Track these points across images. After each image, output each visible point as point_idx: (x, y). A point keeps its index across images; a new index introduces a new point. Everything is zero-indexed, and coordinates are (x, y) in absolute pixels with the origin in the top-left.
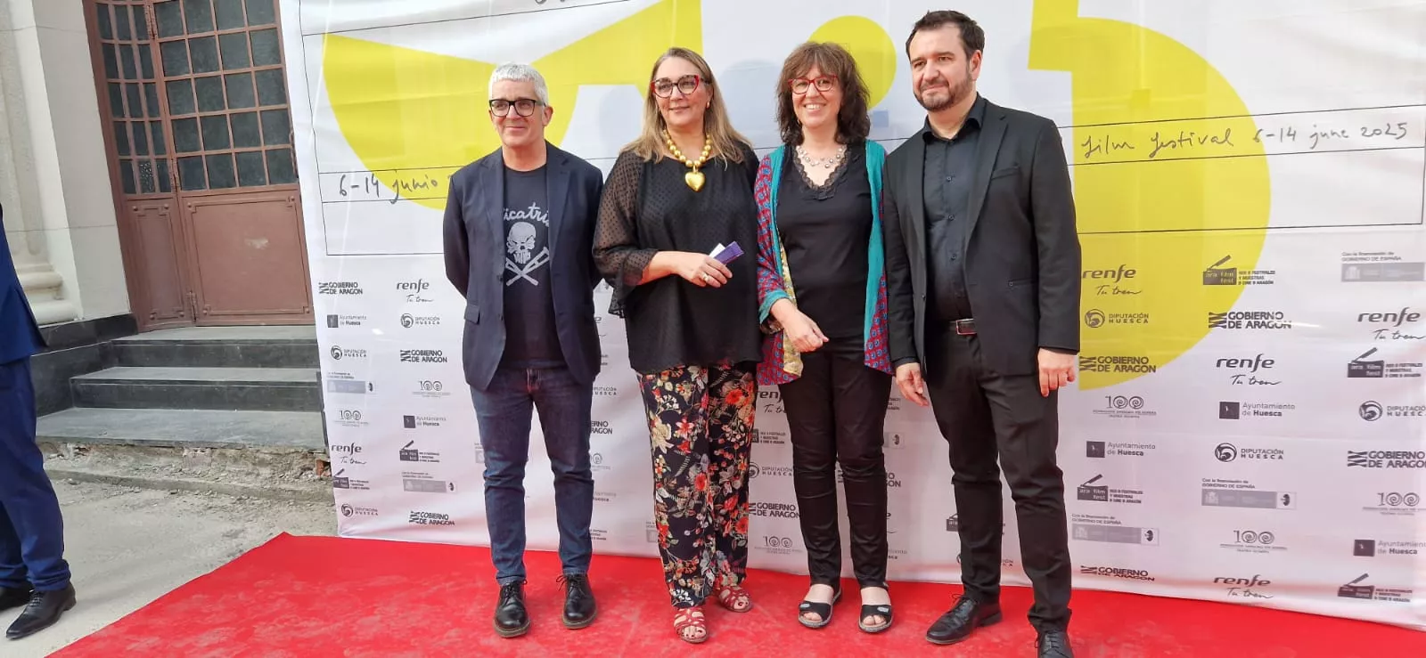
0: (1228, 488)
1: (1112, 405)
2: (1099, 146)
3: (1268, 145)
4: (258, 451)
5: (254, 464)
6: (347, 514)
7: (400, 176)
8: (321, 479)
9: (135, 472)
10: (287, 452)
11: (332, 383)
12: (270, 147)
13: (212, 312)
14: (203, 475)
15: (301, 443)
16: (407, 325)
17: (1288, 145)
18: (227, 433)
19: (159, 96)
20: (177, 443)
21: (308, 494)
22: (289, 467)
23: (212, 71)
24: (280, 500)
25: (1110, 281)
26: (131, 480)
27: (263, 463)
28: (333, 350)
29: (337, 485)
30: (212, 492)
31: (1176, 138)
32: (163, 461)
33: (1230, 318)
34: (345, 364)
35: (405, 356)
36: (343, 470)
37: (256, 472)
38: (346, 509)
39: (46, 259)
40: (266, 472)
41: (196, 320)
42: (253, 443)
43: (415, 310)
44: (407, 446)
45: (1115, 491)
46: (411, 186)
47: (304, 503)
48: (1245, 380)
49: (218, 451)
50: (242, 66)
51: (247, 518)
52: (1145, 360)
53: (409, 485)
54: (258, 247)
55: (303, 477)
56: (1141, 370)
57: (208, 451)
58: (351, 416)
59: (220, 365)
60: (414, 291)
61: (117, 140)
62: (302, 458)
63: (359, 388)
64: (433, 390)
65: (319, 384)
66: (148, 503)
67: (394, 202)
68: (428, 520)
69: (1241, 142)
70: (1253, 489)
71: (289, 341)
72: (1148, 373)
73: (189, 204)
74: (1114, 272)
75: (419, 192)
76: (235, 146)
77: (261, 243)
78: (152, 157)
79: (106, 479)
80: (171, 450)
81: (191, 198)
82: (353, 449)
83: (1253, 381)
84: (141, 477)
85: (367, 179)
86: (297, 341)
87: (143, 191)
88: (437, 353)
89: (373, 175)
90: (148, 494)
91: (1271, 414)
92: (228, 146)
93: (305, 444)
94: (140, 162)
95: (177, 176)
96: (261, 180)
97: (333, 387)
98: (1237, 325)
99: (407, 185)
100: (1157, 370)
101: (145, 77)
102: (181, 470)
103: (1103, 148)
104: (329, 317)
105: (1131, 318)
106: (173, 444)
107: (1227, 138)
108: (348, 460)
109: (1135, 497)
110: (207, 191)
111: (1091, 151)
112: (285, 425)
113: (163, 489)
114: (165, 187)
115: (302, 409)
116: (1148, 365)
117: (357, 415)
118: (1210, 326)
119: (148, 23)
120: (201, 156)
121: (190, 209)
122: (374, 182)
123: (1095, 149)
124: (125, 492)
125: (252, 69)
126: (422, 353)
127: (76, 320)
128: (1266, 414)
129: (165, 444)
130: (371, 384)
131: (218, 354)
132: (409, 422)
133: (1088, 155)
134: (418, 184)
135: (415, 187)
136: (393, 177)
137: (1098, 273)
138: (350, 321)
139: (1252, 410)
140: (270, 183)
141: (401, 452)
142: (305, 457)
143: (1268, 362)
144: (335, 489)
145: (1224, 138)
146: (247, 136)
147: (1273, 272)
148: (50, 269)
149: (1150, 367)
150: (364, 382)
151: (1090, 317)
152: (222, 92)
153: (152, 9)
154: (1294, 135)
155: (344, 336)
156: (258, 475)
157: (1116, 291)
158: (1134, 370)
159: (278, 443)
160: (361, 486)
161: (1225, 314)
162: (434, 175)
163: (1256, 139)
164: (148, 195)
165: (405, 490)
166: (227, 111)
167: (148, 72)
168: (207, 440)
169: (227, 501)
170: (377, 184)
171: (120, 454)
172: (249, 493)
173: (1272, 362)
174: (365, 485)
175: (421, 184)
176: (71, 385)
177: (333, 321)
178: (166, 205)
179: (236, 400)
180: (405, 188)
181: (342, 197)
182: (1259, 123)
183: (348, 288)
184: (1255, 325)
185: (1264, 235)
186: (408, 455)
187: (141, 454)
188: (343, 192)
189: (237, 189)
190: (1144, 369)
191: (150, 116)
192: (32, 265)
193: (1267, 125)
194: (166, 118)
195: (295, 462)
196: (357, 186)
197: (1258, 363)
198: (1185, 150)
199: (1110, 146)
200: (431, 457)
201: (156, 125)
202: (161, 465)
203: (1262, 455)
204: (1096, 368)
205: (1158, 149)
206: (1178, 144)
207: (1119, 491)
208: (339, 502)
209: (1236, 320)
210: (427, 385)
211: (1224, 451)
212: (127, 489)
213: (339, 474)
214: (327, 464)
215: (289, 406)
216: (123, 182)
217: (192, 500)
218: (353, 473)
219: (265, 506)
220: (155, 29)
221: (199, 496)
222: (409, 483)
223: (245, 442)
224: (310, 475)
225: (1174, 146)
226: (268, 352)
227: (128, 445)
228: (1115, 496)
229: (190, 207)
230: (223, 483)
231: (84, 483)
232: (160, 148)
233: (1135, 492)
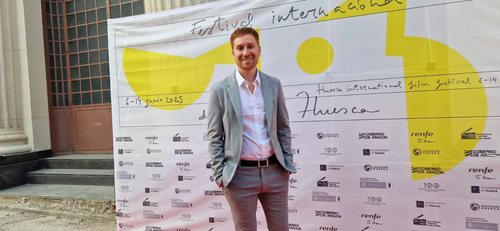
0: (476, 221)
1: (426, 187)
2: (415, 85)
3: (485, 84)
4: (90, 201)
5: (89, 206)
6: (121, 227)
7: (149, 98)
8: (113, 213)
9: (45, 209)
10: (101, 202)
11: (119, 175)
12: (104, 90)
13: (80, 149)
14: (69, 211)
15: (107, 198)
16: (149, 153)
17: (493, 84)
18: (80, 194)
19: (68, 72)
20: (61, 198)
21: (108, 219)
22: (102, 208)
23: (86, 64)
24: (97, 221)
25: (423, 137)
26: (43, 212)
27: (91, 206)
28: (120, 162)
29: (118, 216)
30: (72, 218)
31: (447, 82)
32: (55, 205)
33: (474, 152)
34: (125, 168)
35: (148, 165)
36: (121, 210)
37: (89, 209)
38: (121, 225)
39: (23, 130)
40: (93, 209)
41: (74, 152)
42: (89, 198)
43: (152, 147)
44: (146, 200)
45: (429, 221)
46: (153, 102)
47: (106, 222)
48: (481, 177)
49: (75, 201)
50: (96, 62)
51: (84, 228)
52: (439, 169)
53: (146, 216)
54: (98, 125)
55: (106, 212)
56: (437, 173)
57: (72, 201)
58: (125, 188)
59: (81, 168)
60: (152, 140)
61: (51, 87)
62: (106, 204)
63: (129, 177)
64: (157, 178)
65: (114, 176)
66: (48, 221)
67: (146, 107)
68: (153, 229)
69: (474, 83)
70: (487, 222)
71: (106, 160)
72: (440, 174)
73: (75, 110)
74: (424, 134)
75: (156, 103)
76: (92, 90)
77: (99, 124)
78: (63, 94)
79: (34, 212)
80: (59, 200)
81: (75, 108)
82: (125, 201)
83: (484, 178)
84: (47, 211)
85: (136, 99)
86: (108, 160)
87: (59, 106)
88: (160, 164)
89: (139, 97)
90: (48, 218)
91: (493, 191)
92: (90, 90)
93: (108, 199)
94: (59, 96)
95: (71, 100)
96: (101, 101)
97: (119, 177)
98: (477, 155)
99: (151, 101)
100: (444, 173)
101: (63, 66)
102: (61, 209)
103: (417, 85)
104: (119, 150)
105: (432, 152)
106: (60, 198)
107: (468, 81)
108: (123, 206)
109: (438, 224)
110: (81, 106)
111: (412, 87)
112: (101, 191)
113: (55, 216)
114: (67, 104)
115: (109, 185)
116: (440, 171)
117: (128, 187)
118: (466, 156)
119: (66, 48)
120: (80, 94)
121: (75, 112)
122: (139, 100)
123: (414, 86)
124: (41, 217)
125: (100, 63)
126: (154, 163)
127: (31, 152)
128: (491, 191)
129: (57, 198)
130: (134, 176)
131: (80, 165)
132: (147, 190)
133: (411, 88)
134: (155, 101)
135: (154, 102)
136: (146, 98)
137: (418, 134)
138: (127, 151)
139: (485, 189)
140: (104, 103)
141: (143, 202)
142: (107, 204)
143: (490, 170)
144: (117, 217)
145: (467, 81)
146: (96, 86)
147: (491, 134)
148: (24, 133)
149: (441, 172)
150: (131, 175)
151: (415, 151)
152: (89, 71)
153: (67, 44)
154: (495, 80)
155: (124, 157)
156: (90, 210)
157: (425, 141)
158: (434, 173)
159: (98, 198)
160: (127, 216)
161: (471, 151)
162: (161, 97)
163: (480, 82)
164: (61, 107)
165: (144, 218)
166: (90, 78)
167: (64, 65)
168: (72, 197)
169: (77, 221)
170: (140, 100)
171: (40, 202)
172: (86, 218)
173: (492, 170)
174: (129, 216)
175: (156, 101)
176: (27, 175)
177: (121, 152)
178: (67, 111)
179: (85, 181)
180: (150, 102)
181: (127, 106)
182: (481, 75)
183: (127, 139)
184: (485, 155)
185: (486, 119)
186: (146, 204)
187: (48, 202)
188: (127, 104)
189: (92, 105)
190: (439, 172)
191: (64, 80)
192: (18, 132)
193: (484, 76)
194: (69, 80)
195: (104, 206)
196: (133, 102)
197: (486, 170)
198: (451, 86)
199: (420, 84)
200: (155, 205)
201: (66, 83)
202: (54, 206)
203: (490, 208)
204: (419, 171)
205: (439, 86)
206: (448, 84)
207: (431, 222)
208: (118, 222)
209: (476, 153)
210: (155, 176)
211: (474, 206)
212: (42, 216)
213: (119, 211)
214: (115, 207)
215: (104, 184)
216: (53, 102)
217: (64, 220)
218: (124, 211)
219: (91, 223)
220: (68, 50)
221: (67, 219)
222: (145, 215)
223: (86, 198)
224: (109, 211)
225: (446, 85)
226: (99, 163)
227: (44, 198)
228: (429, 223)
229: (75, 111)
230: (77, 214)
231: (26, 213)
232: (66, 91)
233: (437, 222)
